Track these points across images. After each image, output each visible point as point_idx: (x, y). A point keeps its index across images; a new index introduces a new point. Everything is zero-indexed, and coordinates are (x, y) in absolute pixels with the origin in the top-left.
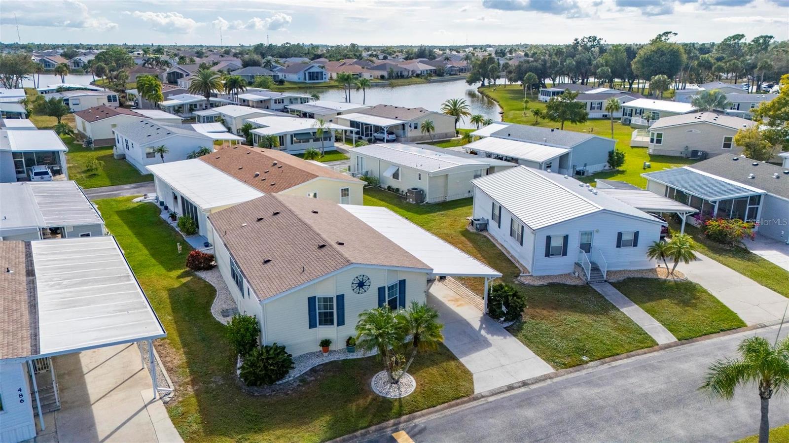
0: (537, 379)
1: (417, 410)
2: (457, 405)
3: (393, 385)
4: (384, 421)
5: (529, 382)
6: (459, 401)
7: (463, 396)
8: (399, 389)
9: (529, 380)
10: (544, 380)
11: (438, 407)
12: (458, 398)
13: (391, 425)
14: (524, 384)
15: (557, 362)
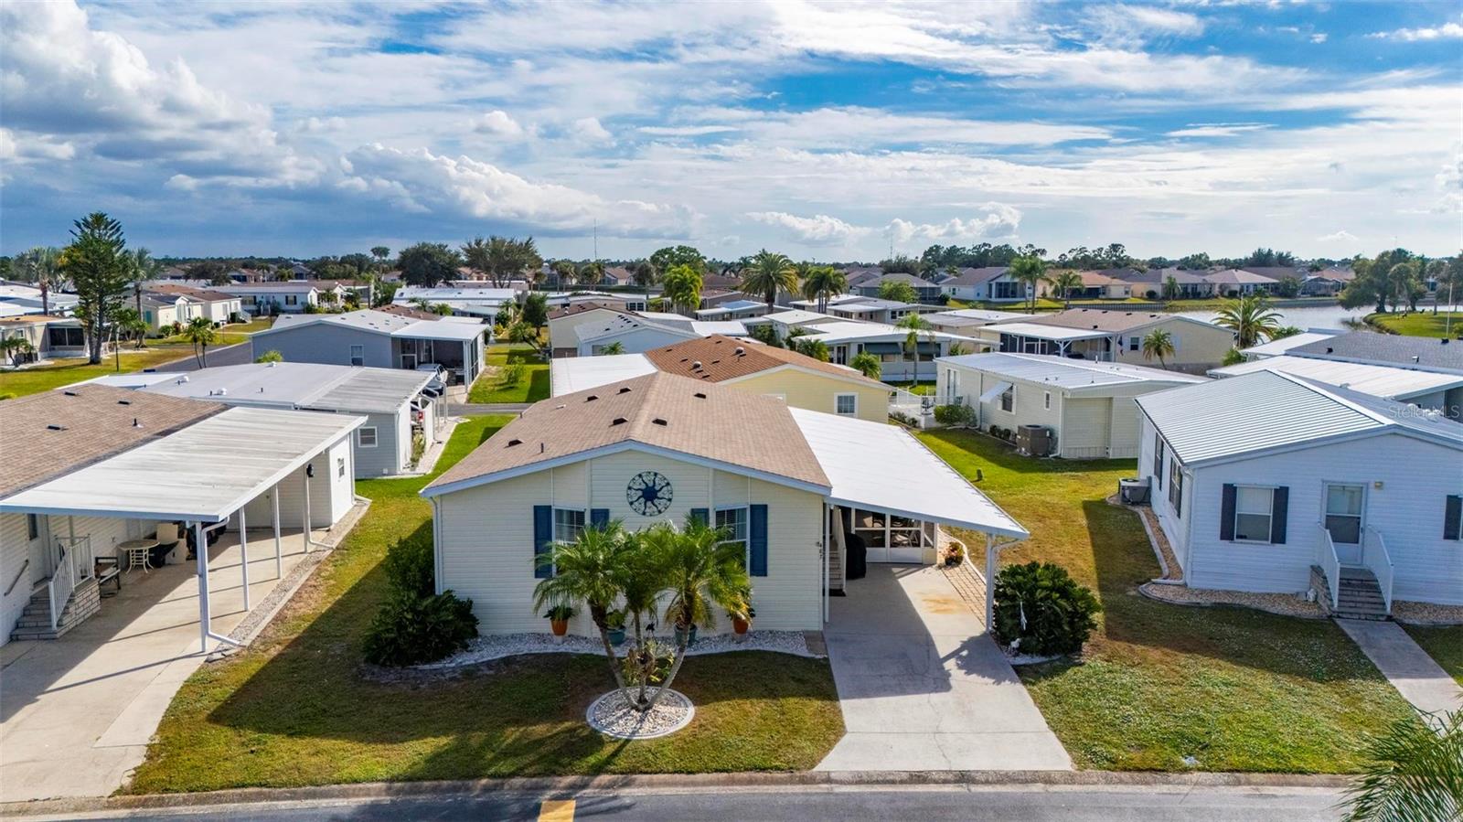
0: (1007, 774)
1: (643, 768)
2: (751, 782)
3: (633, 712)
4: (554, 773)
5: (979, 777)
6: (761, 775)
7: (778, 769)
8: (642, 721)
9: (983, 772)
10: (1026, 782)
11: (699, 777)
12: (763, 770)
13: (562, 785)
14: (963, 778)
15: (1095, 753)
